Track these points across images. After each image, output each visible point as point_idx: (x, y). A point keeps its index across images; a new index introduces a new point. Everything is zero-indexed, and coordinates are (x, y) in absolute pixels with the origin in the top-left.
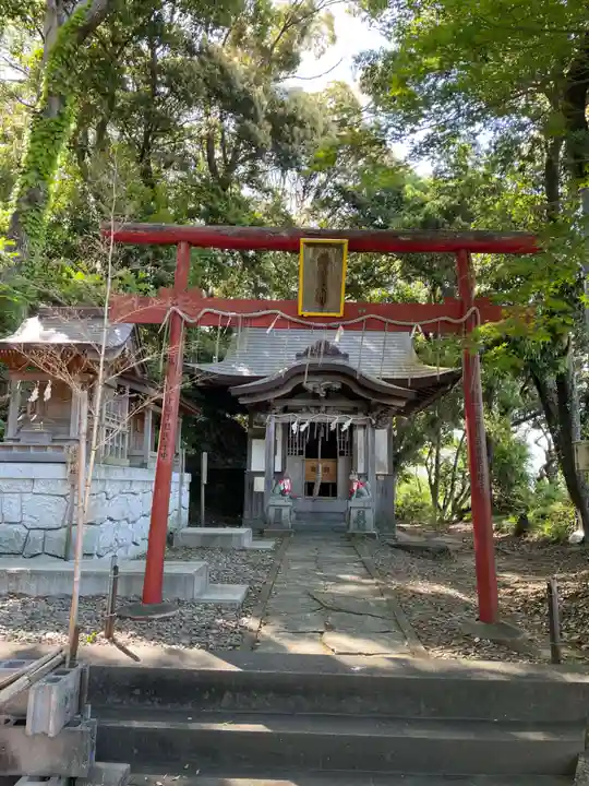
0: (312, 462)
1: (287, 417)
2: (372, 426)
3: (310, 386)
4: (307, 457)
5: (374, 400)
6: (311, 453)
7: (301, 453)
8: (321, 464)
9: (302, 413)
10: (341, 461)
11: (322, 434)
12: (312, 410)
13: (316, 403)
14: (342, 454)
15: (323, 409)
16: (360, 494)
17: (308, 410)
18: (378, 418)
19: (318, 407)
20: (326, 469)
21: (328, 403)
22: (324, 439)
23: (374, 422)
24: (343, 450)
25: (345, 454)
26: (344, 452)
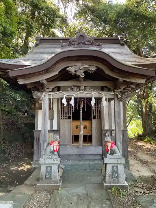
0: (76, 123)
1: (57, 95)
2: (118, 98)
3: (72, 70)
4: (73, 119)
5: (121, 79)
6: (76, 117)
7: (69, 117)
8: (82, 124)
9: (68, 91)
10: (94, 122)
11: (82, 106)
12: (75, 89)
13: (78, 84)
14: (94, 117)
15: (83, 88)
16: (113, 153)
17: (72, 89)
18: (123, 93)
19: (79, 87)
20: (85, 127)
21: (86, 84)
22: (84, 108)
23: (119, 96)
24: (95, 115)
25: (97, 117)
26: (96, 116)
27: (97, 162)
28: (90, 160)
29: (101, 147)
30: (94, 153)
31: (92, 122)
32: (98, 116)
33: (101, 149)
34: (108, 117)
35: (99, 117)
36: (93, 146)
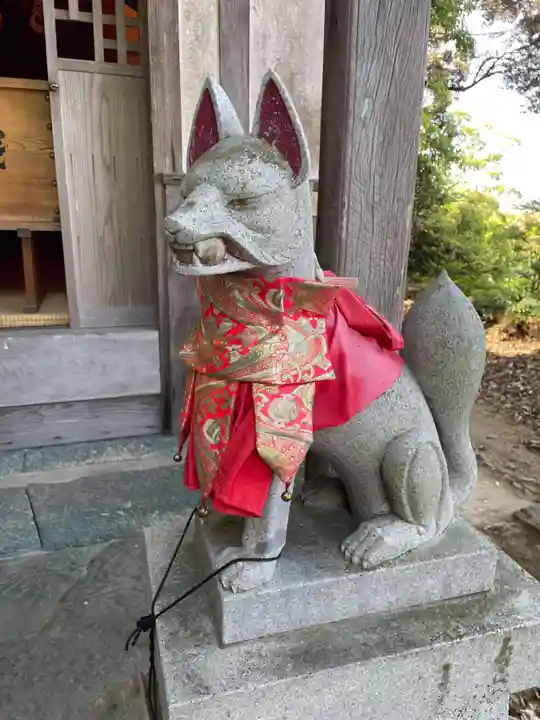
10: (76, 91)
24: (83, 17)
25: (99, 43)
26: (89, 27)
27: (117, 460)
28: (57, 449)
29: (154, 335)
30: (93, 387)
31: (48, 92)
32: (109, 32)
33: (155, 351)
34: (214, 48)
35: (122, 47)
36: (82, 331)
